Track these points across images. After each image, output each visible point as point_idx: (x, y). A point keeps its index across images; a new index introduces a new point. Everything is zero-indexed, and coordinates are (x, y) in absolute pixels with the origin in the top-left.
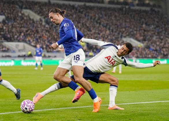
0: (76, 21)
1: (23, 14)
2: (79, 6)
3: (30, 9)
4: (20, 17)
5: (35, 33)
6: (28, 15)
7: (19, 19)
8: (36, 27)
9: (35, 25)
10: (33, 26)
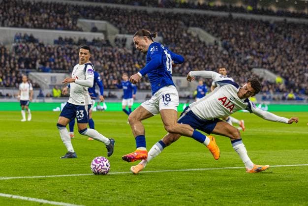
0: (271, 44)
1: (190, 34)
2: (275, 22)
3: (201, 26)
4: (185, 38)
5: (206, 63)
6: (198, 36)
7: (183, 41)
8: (208, 54)
9: (207, 50)
10: (204, 53)
